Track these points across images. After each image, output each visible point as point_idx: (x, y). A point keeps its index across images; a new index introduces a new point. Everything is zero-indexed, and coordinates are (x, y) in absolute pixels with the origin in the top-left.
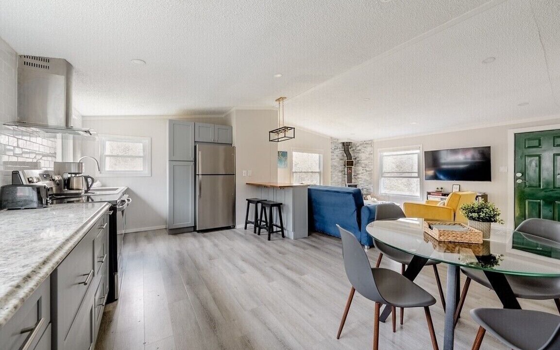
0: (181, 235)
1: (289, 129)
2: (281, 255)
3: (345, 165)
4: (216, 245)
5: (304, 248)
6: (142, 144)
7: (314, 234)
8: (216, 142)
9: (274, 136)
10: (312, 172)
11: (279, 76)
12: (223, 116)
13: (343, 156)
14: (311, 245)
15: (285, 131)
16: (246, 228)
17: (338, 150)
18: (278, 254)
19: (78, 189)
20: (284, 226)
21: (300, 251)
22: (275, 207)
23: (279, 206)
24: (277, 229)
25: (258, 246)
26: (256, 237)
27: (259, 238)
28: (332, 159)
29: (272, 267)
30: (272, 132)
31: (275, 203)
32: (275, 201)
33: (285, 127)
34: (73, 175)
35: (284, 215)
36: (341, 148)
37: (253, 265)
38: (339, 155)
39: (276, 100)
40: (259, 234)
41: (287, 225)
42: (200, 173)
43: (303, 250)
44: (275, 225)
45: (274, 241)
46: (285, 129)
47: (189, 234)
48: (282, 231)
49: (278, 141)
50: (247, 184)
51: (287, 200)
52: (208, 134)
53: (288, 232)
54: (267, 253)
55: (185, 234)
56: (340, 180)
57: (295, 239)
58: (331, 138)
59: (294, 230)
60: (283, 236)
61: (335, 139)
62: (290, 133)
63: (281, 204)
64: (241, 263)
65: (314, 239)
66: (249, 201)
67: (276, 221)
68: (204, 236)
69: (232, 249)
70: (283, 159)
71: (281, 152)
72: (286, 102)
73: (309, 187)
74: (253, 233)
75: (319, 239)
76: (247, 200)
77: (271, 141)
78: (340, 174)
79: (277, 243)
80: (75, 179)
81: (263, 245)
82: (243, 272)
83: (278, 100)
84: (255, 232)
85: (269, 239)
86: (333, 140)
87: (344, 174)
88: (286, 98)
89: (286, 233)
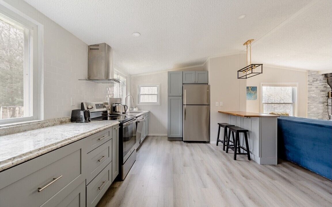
0: (174, 142)
1: (256, 66)
2: (244, 178)
3: (328, 96)
4: (192, 155)
5: (272, 178)
6: (156, 88)
7: (285, 164)
8: (197, 83)
9: (241, 74)
10: (284, 103)
11: (243, 17)
12: (203, 65)
13: (325, 87)
14: (280, 176)
15: (252, 68)
16: (217, 145)
17: (318, 82)
18: (241, 176)
19: (119, 112)
20: (250, 150)
21: (266, 180)
22: (242, 133)
23: (246, 132)
24: (243, 151)
25: (224, 164)
26: (224, 154)
27: (226, 156)
28: (309, 91)
29: (232, 190)
30: (240, 71)
31: (242, 129)
32: (242, 127)
33: (252, 65)
34: (117, 105)
35: (250, 141)
36: (322, 79)
37: (215, 181)
38: (319, 87)
39: (244, 44)
40: (227, 152)
41: (253, 150)
42: (185, 104)
43: (270, 180)
44: (242, 148)
45: (239, 162)
46: (253, 66)
47: (179, 142)
48: (248, 154)
49: (246, 78)
50: (219, 112)
51: (254, 128)
52: (191, 78)
53: (254, 157)
54: (231, 173)
55: (177, 142)
56: (321, 111)
57: (262, 164)
58: (309, 71)
59: (261, 155)
60: (249, 159)
61: (314, 72)
62: (257, 70)
63: (248, 131)
64: (205, 176)
65: (285, 169)
66: (220, 125)
67: (243, 144)
68: (187, 146)
69: (202, 161)
70: (253, 92)
71: (250, 87)
72: (253, 44)
73: (278, 118)
74: (222, 150)
75: (292, 171)
76: (218, 124)
77: (239, 78)
78: (321, 105)
79: (242, 164)
80: (117, 107)
81: (228, 163)
82: (205, 186)
83: (246, 43)
84: (224, 150)
85: (235, 159)
86: (310, 73)
87: (328, 105)
88: (253, 40)
89: (252, 156)
